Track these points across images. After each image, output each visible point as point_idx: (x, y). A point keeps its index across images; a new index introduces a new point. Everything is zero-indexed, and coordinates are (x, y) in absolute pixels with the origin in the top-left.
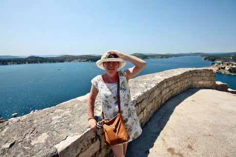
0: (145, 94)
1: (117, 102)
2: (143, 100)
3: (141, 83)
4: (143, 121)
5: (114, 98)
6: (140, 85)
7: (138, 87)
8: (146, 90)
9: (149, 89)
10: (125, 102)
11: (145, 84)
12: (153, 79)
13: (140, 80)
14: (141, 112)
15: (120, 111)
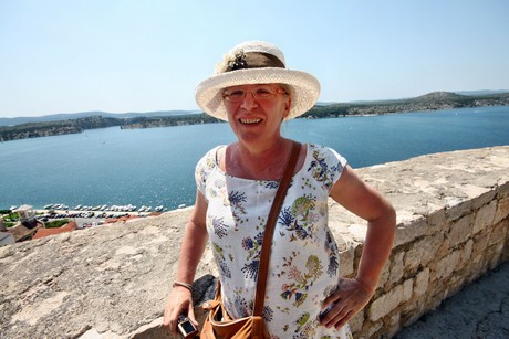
0: (428, 220)
1: (254, 265)
2: (417, 239)
3: (424, 178)
4: (409, 308)
5: (248, 244)
6: (417, 184)
7: (406, 190)
8: (435, 207)
9: (453, 202)
10: (286, 280)
11: (441, 181)
12: (480, 166)
13: (424, 168)
14: (404, 279)
15: (259, 306)
